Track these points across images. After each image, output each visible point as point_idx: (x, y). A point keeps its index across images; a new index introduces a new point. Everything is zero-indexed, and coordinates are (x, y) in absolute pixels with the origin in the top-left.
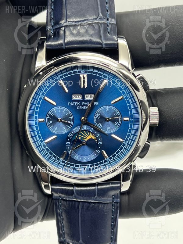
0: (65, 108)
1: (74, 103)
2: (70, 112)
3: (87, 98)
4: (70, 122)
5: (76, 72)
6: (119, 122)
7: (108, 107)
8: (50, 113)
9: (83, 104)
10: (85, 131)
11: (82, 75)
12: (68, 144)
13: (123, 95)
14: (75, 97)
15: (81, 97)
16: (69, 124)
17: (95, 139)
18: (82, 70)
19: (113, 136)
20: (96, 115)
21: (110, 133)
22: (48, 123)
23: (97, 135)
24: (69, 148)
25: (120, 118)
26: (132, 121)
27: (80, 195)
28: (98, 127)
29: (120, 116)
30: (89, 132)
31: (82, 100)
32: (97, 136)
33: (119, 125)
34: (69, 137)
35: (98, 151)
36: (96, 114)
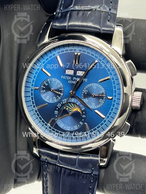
0: (58, 80)
1: (66, 77)
2: (62, 84)
3: (78, 74)
4: (60, 94)
5: (72, 50)
6: (104, 100)
7: (96, 85)
8: (45, 82)
9: (74, 79)
10: (72, 103)
11: (77, 53)
12: (56, 112)
13: (111, 76)
14: (68, 72)
15: (73, 73)
16: (59, 95)
17: (80, 112)
18: (77, 49)
19: (97, 111)
20: (84, 91)
21: (94, 108)
22: (42, 91)
23: (82, 108)
24: (56, 116)
25: (105, 96)
26: (115, 100)
27: (62, 161)
28: (84, 101)
29: (105, 94)
30: (76, 104)
31: (73, 75)
32: (82, 110)
33: (103, 102)
34: (58, 106)
35: (81, 123)
36: (84, 89)
